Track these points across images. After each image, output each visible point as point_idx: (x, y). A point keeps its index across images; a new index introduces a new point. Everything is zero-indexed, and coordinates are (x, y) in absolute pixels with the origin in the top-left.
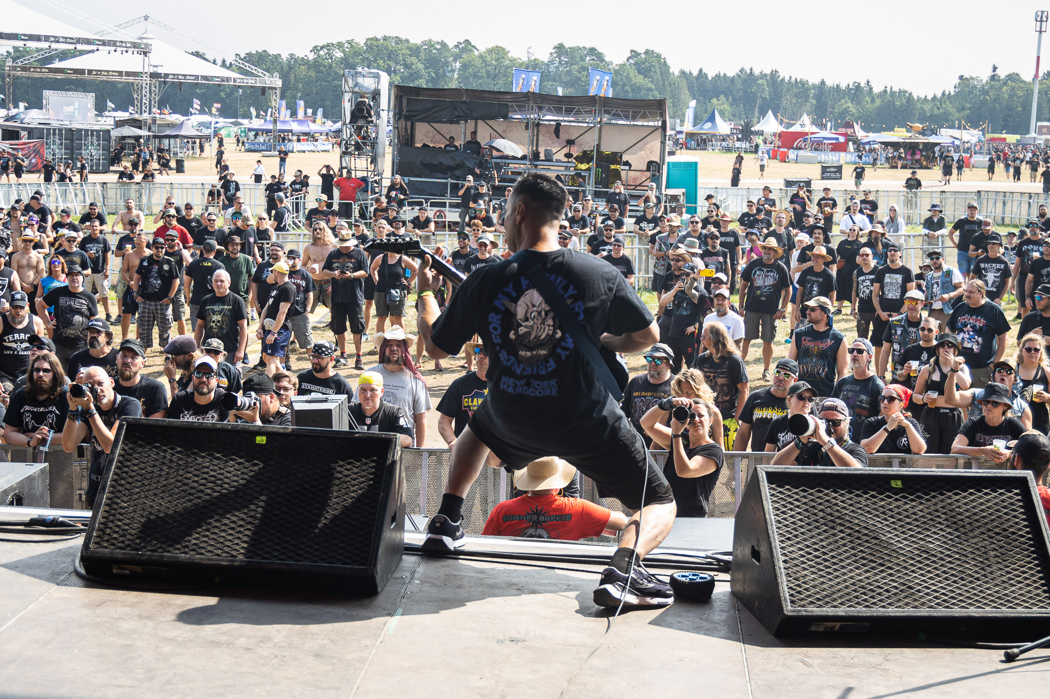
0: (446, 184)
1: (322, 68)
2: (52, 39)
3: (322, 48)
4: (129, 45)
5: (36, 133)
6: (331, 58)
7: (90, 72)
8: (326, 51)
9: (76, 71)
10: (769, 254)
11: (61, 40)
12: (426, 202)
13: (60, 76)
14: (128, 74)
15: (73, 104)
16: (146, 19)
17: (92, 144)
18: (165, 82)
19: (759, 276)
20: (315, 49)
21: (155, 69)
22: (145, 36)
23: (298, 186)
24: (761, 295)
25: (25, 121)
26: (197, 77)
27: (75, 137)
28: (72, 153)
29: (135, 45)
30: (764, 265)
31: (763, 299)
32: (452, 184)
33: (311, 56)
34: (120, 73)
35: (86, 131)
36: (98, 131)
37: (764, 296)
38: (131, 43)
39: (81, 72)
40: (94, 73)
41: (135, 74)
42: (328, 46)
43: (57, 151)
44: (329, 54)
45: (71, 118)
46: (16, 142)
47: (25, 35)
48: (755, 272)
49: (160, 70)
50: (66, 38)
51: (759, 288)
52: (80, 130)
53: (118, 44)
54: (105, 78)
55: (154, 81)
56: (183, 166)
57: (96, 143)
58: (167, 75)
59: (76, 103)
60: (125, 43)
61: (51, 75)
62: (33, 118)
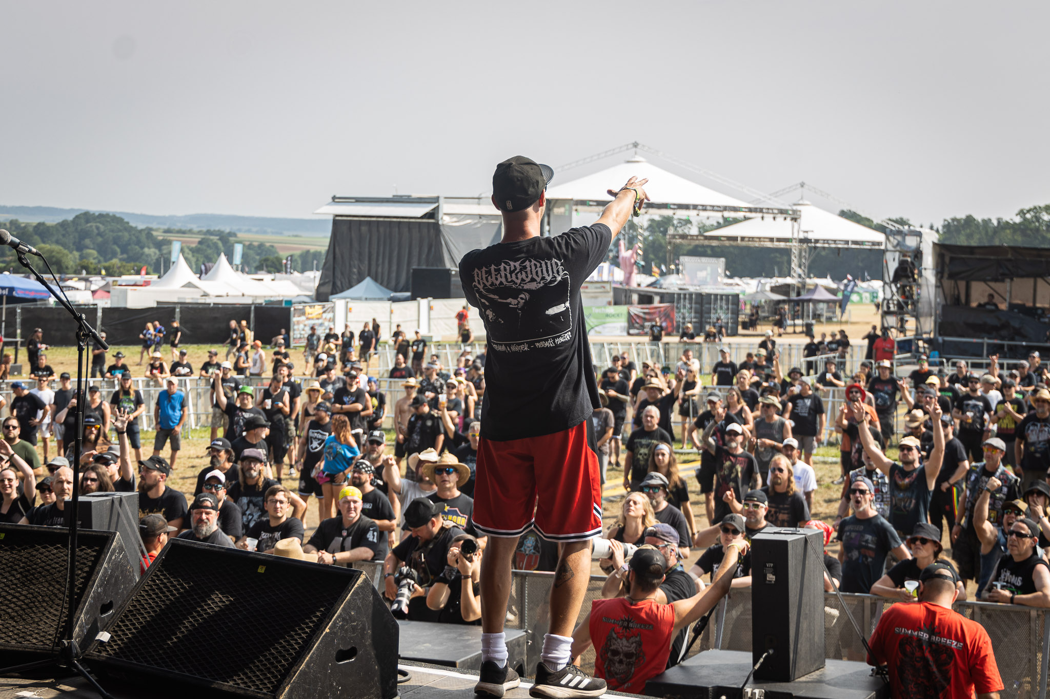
0: (982, 344)
1: (1029, 232)
2: (700, 207)
3: (1028, 211)
4: (776, 211)
5: (666, 298)
6: (1038, 221)
7: (743, 239)
8: (1032, 213)
9: (730, 238)
10: (1043, 407)
11: (708, 208)
12: (948, 361)
13: (714, 243)
14: (779, 240)
15: (706, 269)
16: (802, 186)
17: (721, 308)
18: (815, 248)
19: (1032, 431)
20: (1022, 213)
21: (806, 235)
22: (801, 202)
23: (834, 346)
24: (1036, 451)
25: (664, 286)
26: (847, 242)
27: (704, 301)
28: (702, 317)
29: (782, 212)
30: (1039, 420)
31: (1038, 455)
32: (989, 345)
33: (1018, 220)
34: (771, 240)
35: (716, 295)
36: (727, 296)
37: (1039, 453)
38: (778, 209)
39: (734, 239)
40: (747, 239)
41: (786, 240)
42: (1035, 209)
43: (687, 315)
44: (1036, 217)
45: (704, 282)
46: (648, 306)
47: (674, 205)
48: (1029, 427)
49: (811, 236)
50: (713, 206)
51: (1033, 444)
52: (709, 295)
53: (764, 211)
54: (757, 244)
55: (805, 246)
56: (811, 330)
57: (725, 307)
58: (817, 241)
59: (709, 269)
60: (772, 209)
61: (706, 242)
62: (672, 283)
